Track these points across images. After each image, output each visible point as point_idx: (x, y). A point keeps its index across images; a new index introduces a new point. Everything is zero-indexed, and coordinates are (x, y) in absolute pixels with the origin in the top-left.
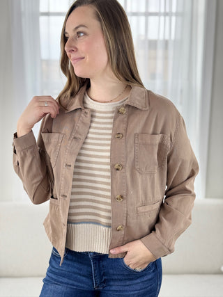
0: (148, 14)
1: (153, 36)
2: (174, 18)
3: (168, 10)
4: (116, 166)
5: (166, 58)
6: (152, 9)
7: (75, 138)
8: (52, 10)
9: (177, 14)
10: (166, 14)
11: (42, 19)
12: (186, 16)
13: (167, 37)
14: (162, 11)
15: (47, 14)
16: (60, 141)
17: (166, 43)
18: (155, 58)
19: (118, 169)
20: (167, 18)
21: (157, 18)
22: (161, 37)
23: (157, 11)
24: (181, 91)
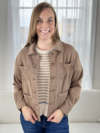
0: (67, 8)
3: (76, 6)
4: (52, 77)
5: (75, 27)
6: (69, 6)
7: (34, 67)
8: (25, 6)
9: (80, 8)
10: (75, 8)
12: (84, 9)
13: (75, 18)
14: (74, 6)
15: (23, 8)
16: (28, 69)
17: (75, 20)
18: (70, 27)
19: (53, 79)
20: (76, 10)
21: (71, 10)
23: (71, 6)
24: (82, 42)
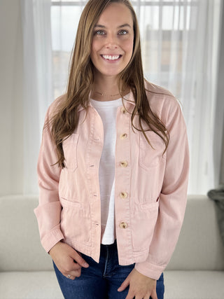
0: (162, 4)
1: (167, 26)
2: (189, 8)
5: (180, 50)
9: (192, 4)
10: (181, 4)
11: (54, 9)
15: (59, 4)
17: (180, 33)
20: (182, 8)
21: (171, 8)
22: (176, 28)
